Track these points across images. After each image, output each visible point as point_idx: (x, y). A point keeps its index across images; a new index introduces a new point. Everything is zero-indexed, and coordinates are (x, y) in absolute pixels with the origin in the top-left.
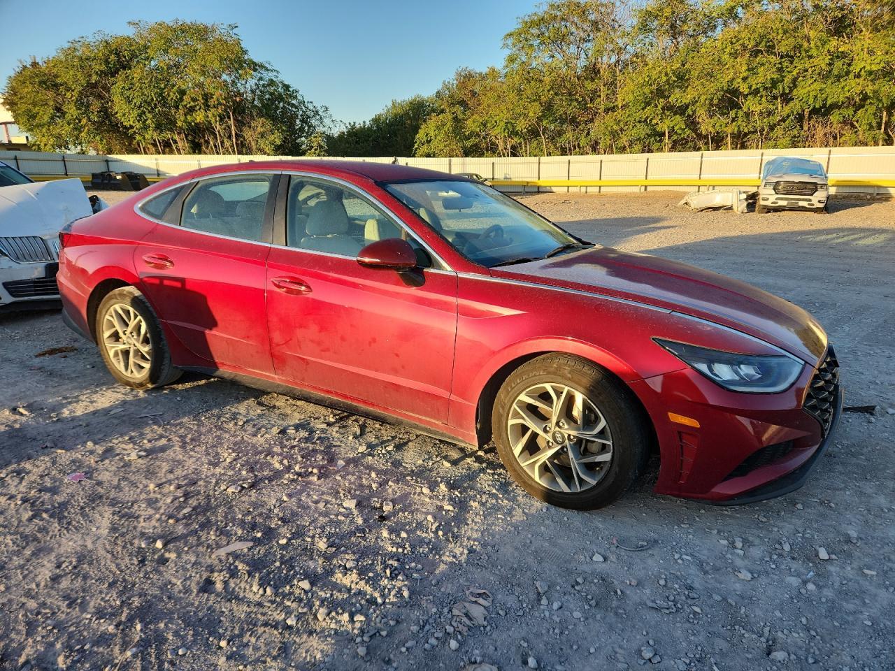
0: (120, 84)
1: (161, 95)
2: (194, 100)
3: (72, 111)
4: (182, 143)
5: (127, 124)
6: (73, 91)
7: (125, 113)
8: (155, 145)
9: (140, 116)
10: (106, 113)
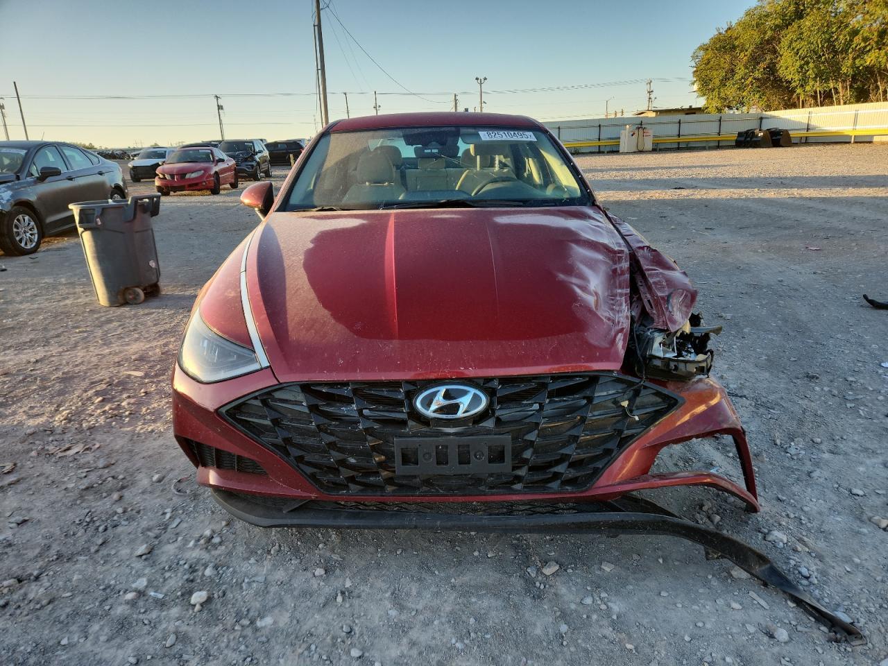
0: (790, 36)
1: (828, 41)
2: (865, 39)
3: (740, 71)
4: (844, 92)
5: (789, 77)
6: (747, 51)
7: (788, 67)
8: (815, 97)
9: (801, 67)
10: (772, 69)
